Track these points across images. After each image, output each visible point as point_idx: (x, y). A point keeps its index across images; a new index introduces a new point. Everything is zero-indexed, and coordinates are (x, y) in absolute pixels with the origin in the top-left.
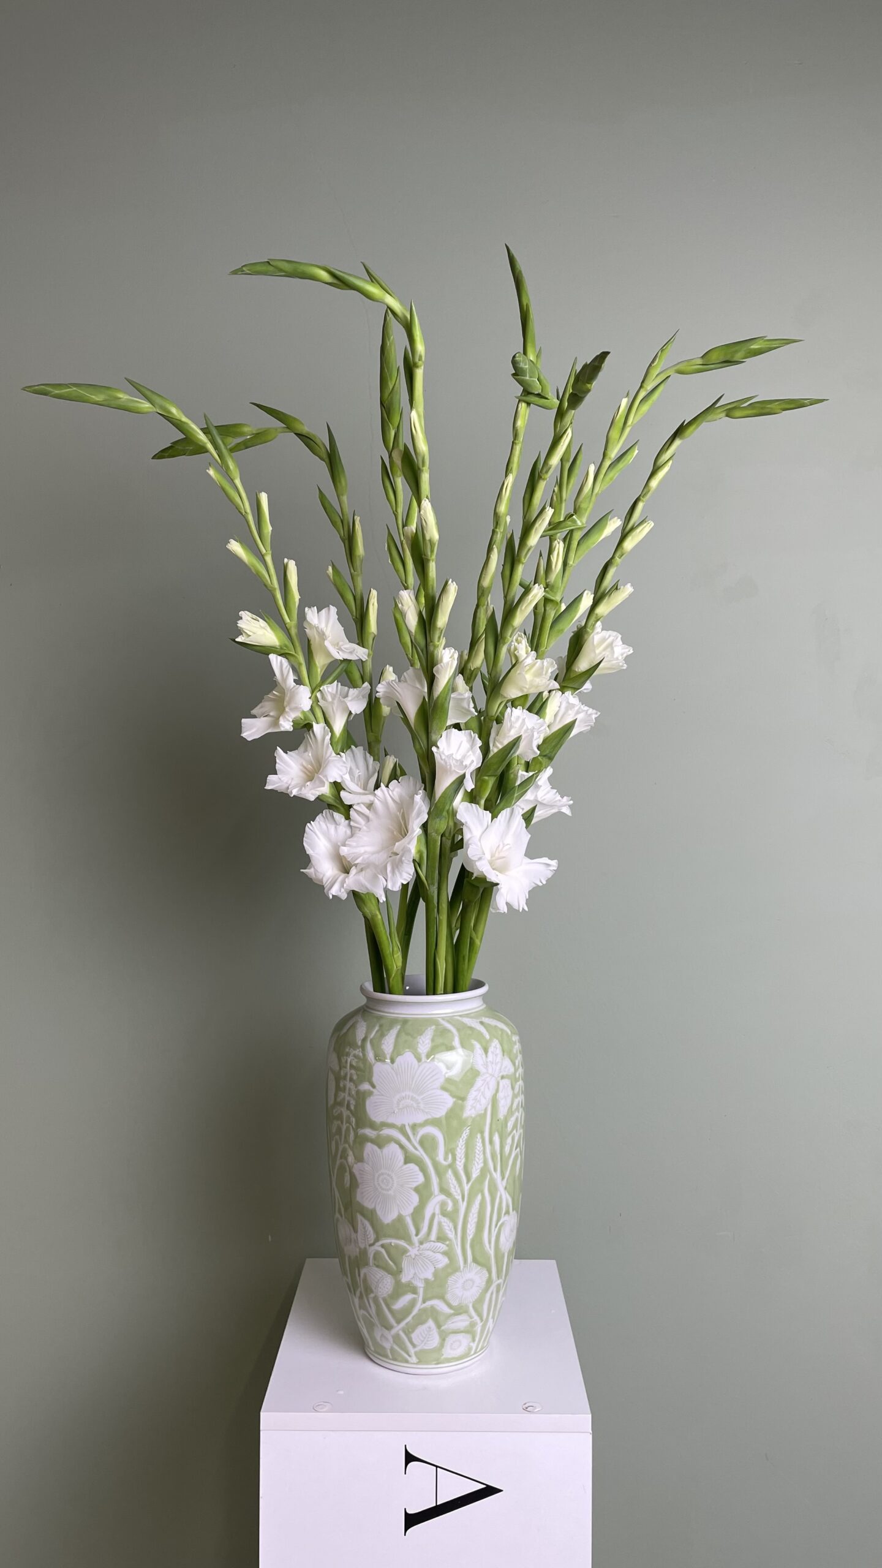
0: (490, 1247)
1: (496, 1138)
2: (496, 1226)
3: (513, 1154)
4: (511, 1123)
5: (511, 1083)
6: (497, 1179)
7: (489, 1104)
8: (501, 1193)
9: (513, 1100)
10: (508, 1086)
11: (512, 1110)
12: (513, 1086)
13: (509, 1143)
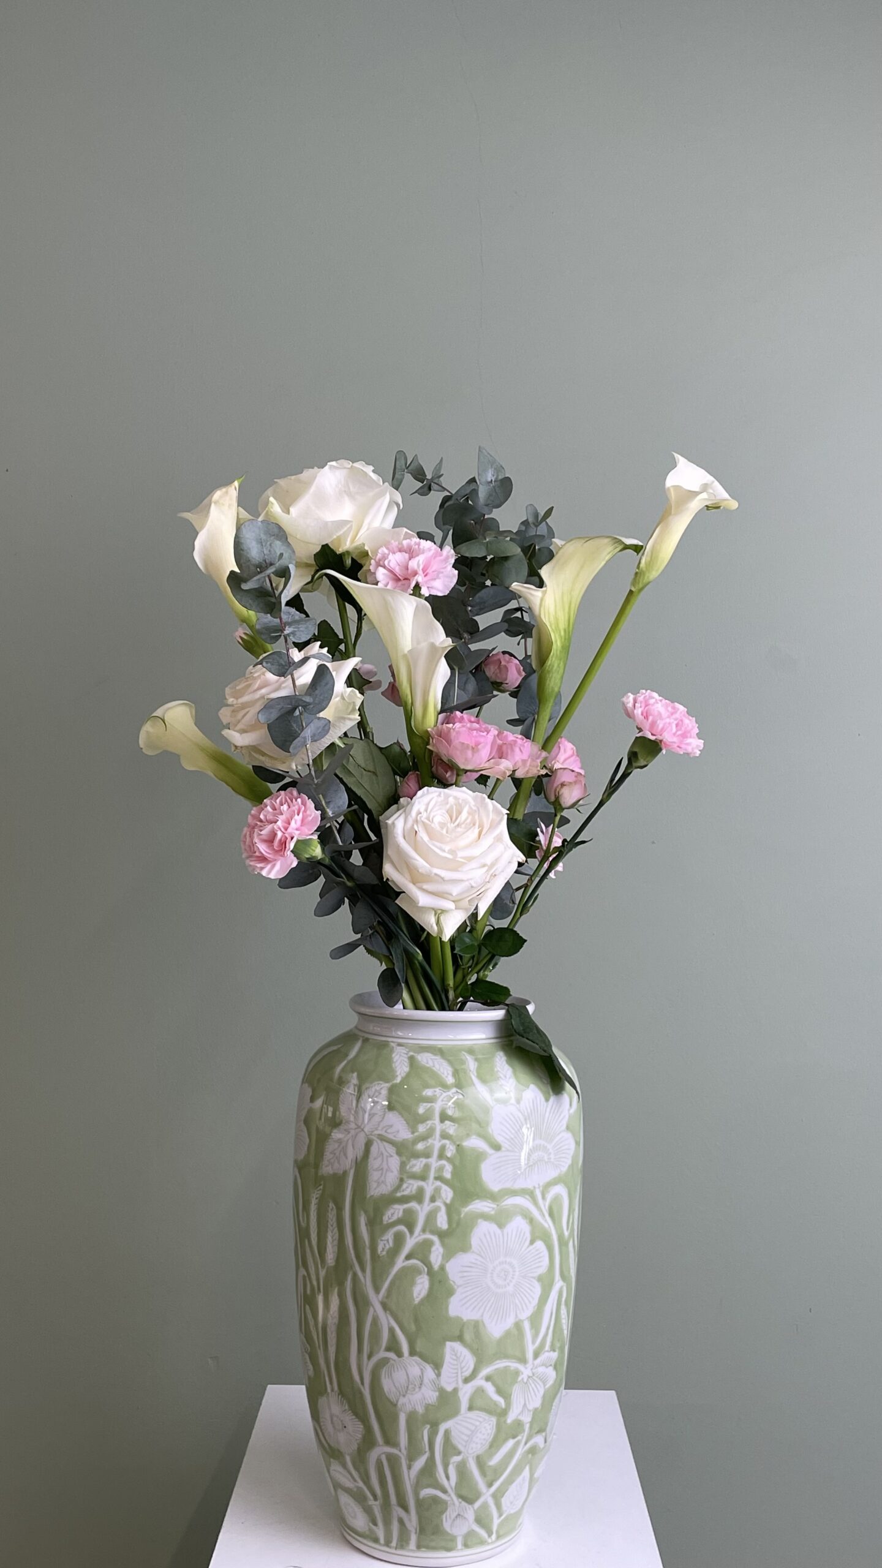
0: (363, 1383)
1: (362, 1220)
2: (370, 1357)
3: (400, 1263)
4: (396, 1211)
5: (399, 1153)
6: (366, 1285)
7: (351, 1168)
8: (375, 1311)
9: (402, 1180)
10: (391, 1156)
11: (399, 1194)
12: (404, 1159)
13: (388, 1241)
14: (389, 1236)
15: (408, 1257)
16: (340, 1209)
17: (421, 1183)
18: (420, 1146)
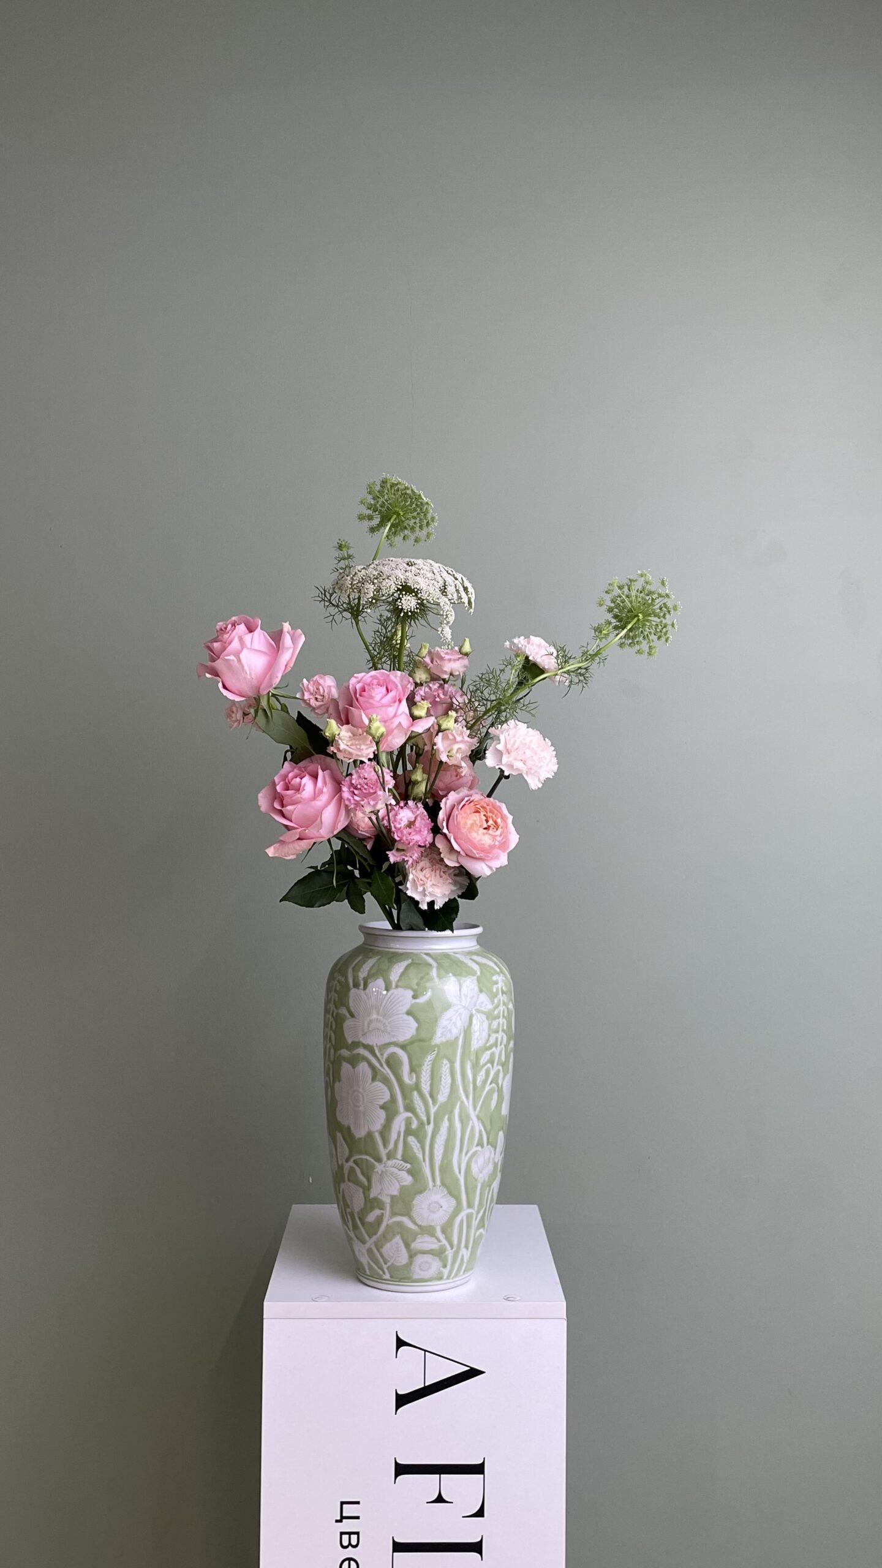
0: (460, 1173)
1: (469, 1066)
2: (466, 1154)
3: (487, 1088)
4: (486, 1056)
5: (488, 1019)
6: (468, 1108)
7: (460, 1035)
8: (473, 1123)
9: (489, 1035)
10: (484, 1021)
11: (488, 1045)
12: (490, 1022)
13: (482, 1075)
14: (483, 1072)
15: (491, 1084)
16: (452, 1062)
17: (497, 1035)
18: (496, 1012)
